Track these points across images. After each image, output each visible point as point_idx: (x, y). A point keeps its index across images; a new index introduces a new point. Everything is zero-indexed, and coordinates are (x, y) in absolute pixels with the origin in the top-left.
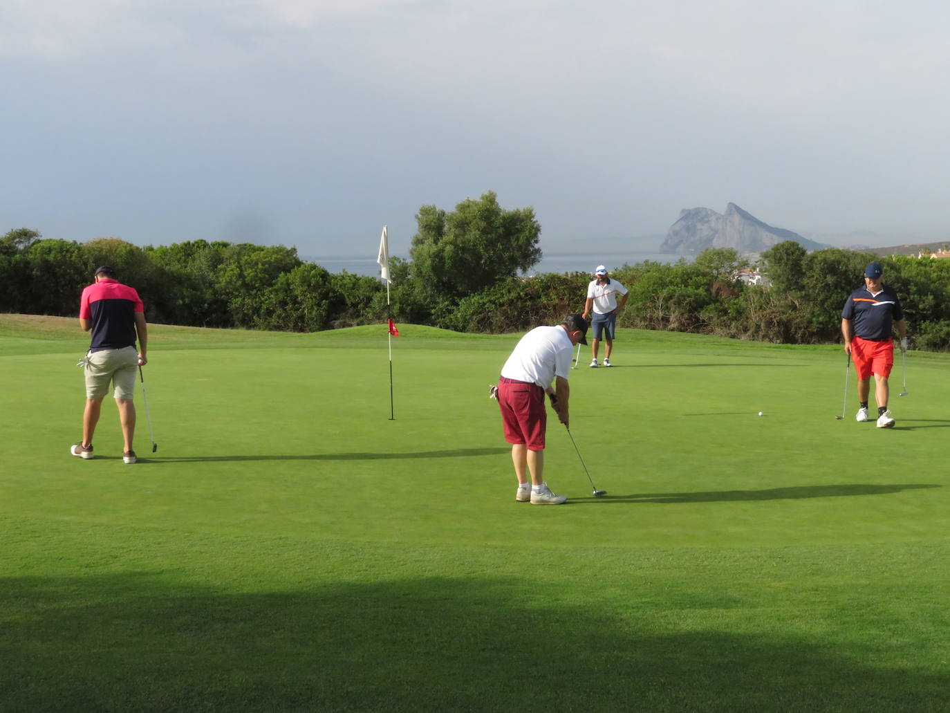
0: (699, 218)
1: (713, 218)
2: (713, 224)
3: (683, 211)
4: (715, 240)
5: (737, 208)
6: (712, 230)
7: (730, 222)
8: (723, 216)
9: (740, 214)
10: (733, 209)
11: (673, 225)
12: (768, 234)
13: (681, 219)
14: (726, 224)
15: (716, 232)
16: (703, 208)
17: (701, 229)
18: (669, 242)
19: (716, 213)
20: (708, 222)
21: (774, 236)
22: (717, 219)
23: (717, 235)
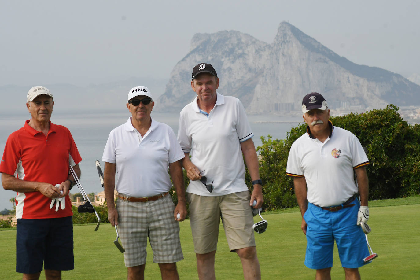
0: (226, 49)
1: (251, 50)
2: (250, 60)
3: (197, 37)
4: (258, 88)
5: (296, 32)
6: (250, 70)
7: (283, 54)
8: (269, 47)
9: (301, 42)
10: (289, 33)
11: (179, 62)
12: (351, 76)
13: (193, 52)
14: (277, 59)
15: (259, 73)
16: (233, 32)
17: (230, 69)
18: (174, 92)
19: (256, 40)
20: (241, 56)
21: (361, 81)
22: (256, 51)
23: (261, 80)
